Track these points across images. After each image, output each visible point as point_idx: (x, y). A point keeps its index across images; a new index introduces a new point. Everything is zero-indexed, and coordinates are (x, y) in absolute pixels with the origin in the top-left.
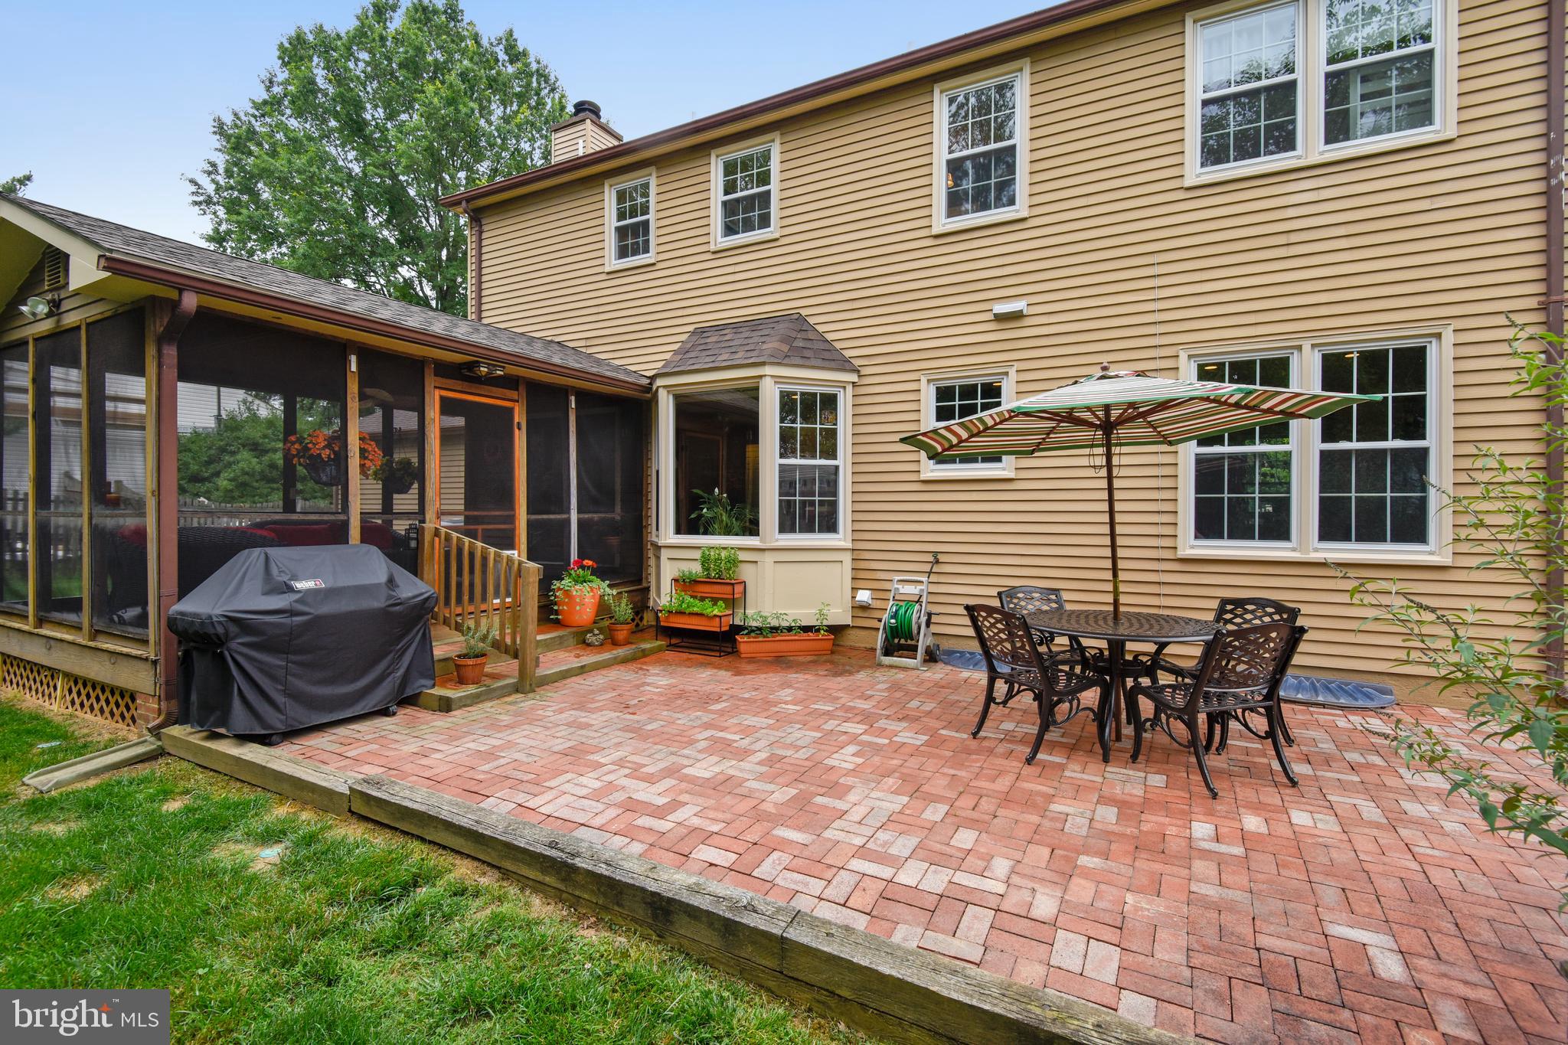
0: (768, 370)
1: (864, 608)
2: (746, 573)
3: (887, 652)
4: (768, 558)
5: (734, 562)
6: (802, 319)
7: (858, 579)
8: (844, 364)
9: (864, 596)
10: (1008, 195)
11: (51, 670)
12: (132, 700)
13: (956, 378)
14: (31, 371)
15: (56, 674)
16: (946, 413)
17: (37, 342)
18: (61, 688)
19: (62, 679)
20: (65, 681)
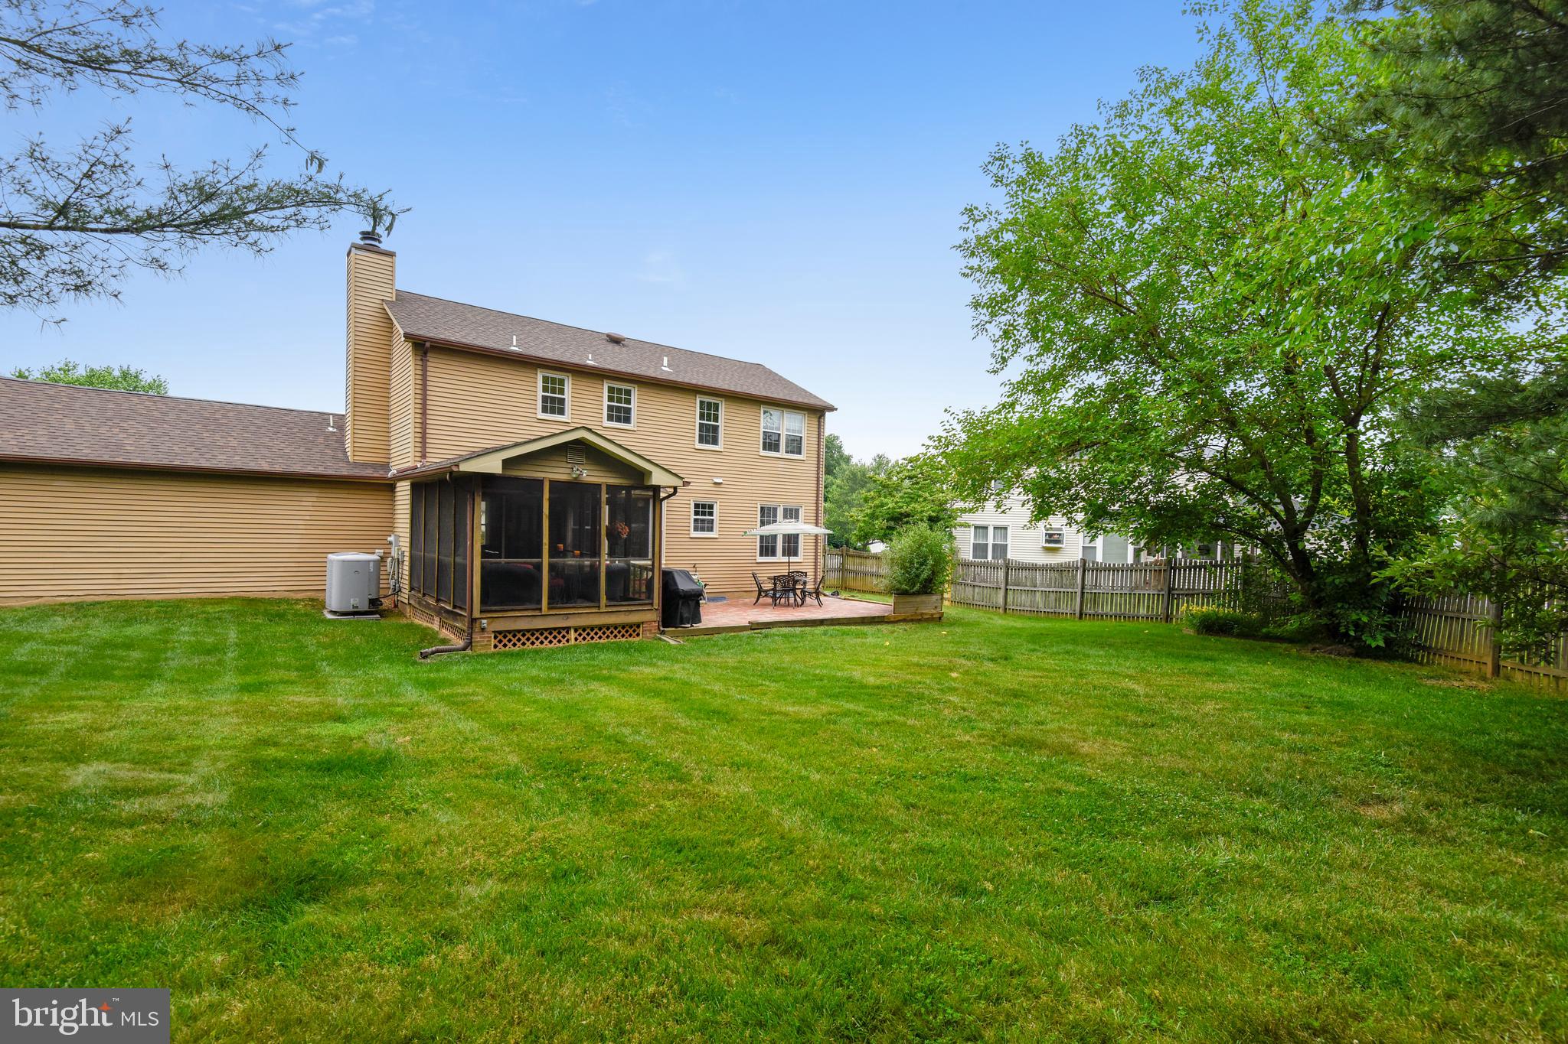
10: (715, 442)
11: (563, 628)
12: (638, 627)
13: (701, 501)
14: (546, 495)
15: (568, 629)
16: (696, 513)
17: (552, 482)
18: (573, 635)
19: (572, 631)
20: (576, 631)
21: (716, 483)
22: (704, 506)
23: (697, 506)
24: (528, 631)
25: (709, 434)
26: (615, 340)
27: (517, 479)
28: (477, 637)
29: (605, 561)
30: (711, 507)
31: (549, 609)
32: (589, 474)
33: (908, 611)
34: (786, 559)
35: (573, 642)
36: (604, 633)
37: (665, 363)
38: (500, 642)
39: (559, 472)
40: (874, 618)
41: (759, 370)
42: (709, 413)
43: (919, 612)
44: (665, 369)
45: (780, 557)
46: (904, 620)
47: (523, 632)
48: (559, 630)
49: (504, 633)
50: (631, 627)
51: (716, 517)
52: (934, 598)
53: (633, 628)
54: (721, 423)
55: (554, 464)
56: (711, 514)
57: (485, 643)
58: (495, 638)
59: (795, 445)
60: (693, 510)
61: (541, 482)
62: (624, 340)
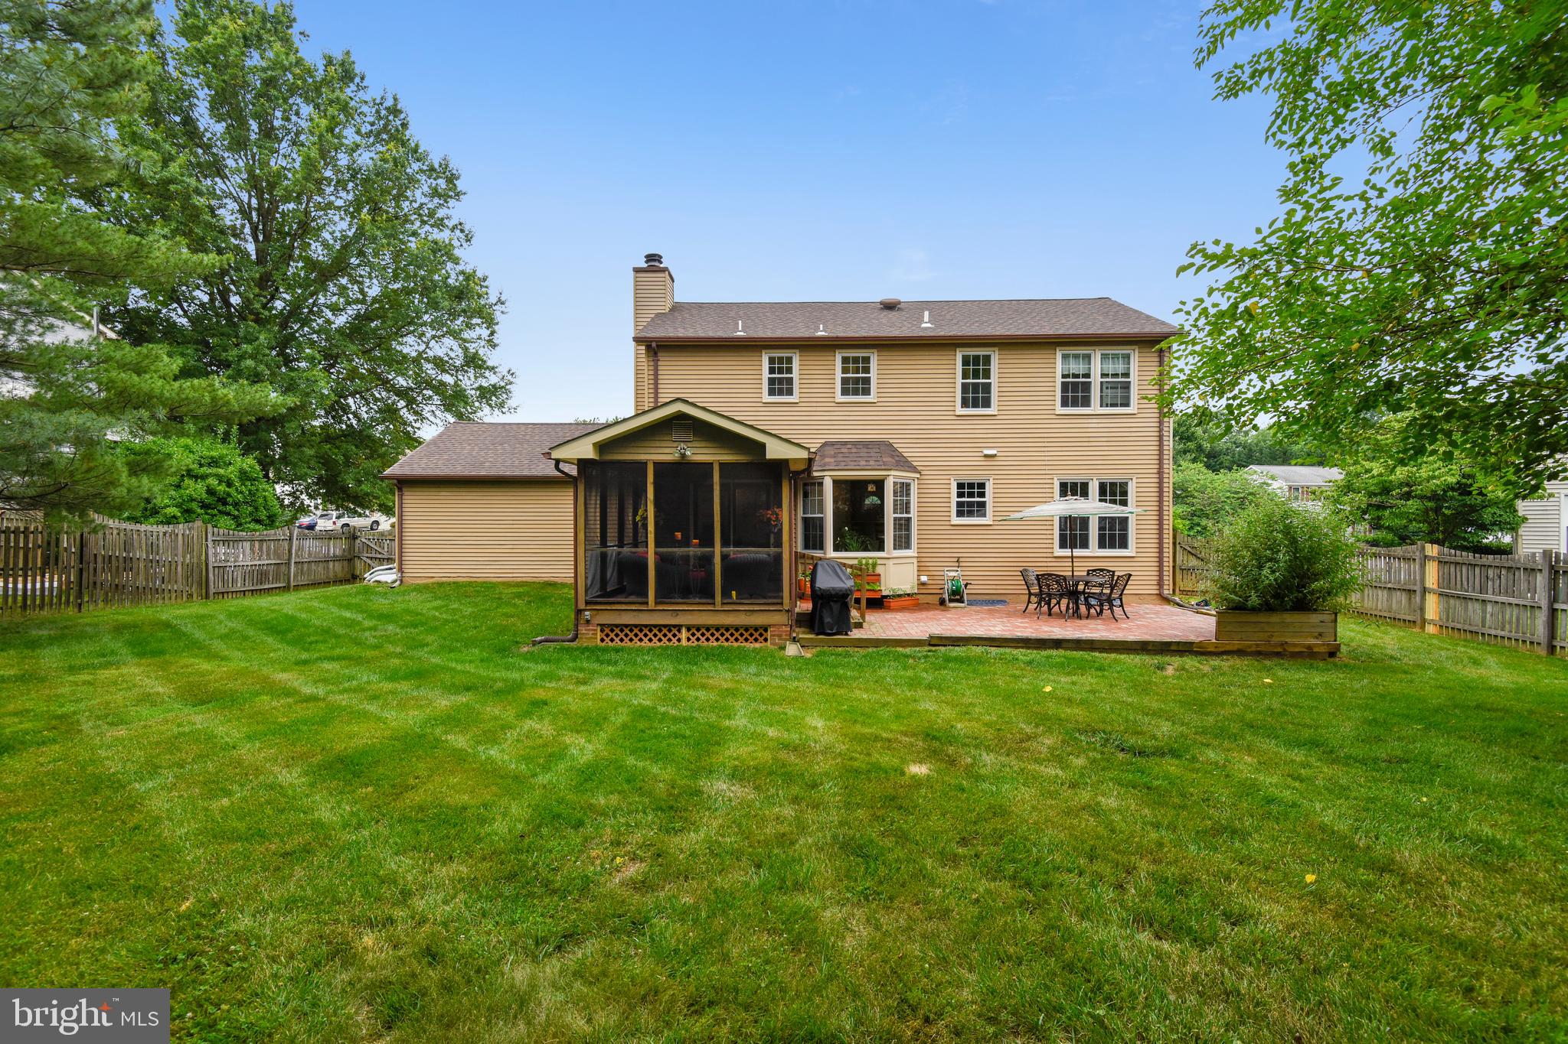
0: (893, 473)
1: (923, 584)
2: (879, 570)
3: (951, 601)
4: (891, 562)
5: (874, 565)
6: (891, 445)
7: (921, 570)
8: (914, 469)
9: (924, 579)
10: (987, 404)
11: (675, 626)
12: (766, 630)
13: (966, 480)
14: (650, 478)
15: (679, 628)
16: (960, 495)
17: (656, 464)
18: (684, 634)
19: (684, 630)
20: (689, 630)
21: (986, 456)
22: (971, 485)
23: (960, 486)
24: (636, 626)
25: (976, 396)
26: (890, 306)
27: (619, 462)
28: (582, 630)
29: (718, 549)
30: (982, 486)
31: (656, 603)
32: (699, 453)
33: (1252, 639)
34: (1067, 552)
35: (684, 642)
36: (703, 635)
37: (926, 318)
38: (607, 635)
39: (665, 452)
40: (1169, 644)
41: (1105, 304)
42: (976, 367)
43: (1275, 640)
44: (927, 325)
45: (1094, 550)
46: (1240, 653)
47: (631, 627)
48: (669, 627)
49: (612, 627)
50: (756, 630)
51: (988, 499)
52: (1314, 618)
53: (759, 632)
54: (994, 380)
55: (658, 444)
56: (982, 495)
57: (591, 636)
58: (602, 631)
59: (1118, 392)
60: (954, 490)
61: (643, 465)
62: (899, 303)
